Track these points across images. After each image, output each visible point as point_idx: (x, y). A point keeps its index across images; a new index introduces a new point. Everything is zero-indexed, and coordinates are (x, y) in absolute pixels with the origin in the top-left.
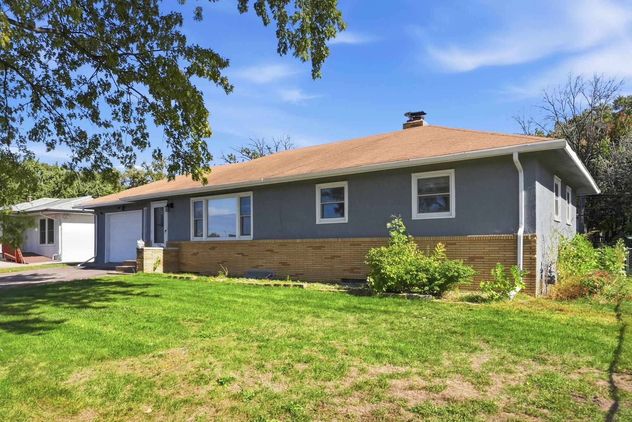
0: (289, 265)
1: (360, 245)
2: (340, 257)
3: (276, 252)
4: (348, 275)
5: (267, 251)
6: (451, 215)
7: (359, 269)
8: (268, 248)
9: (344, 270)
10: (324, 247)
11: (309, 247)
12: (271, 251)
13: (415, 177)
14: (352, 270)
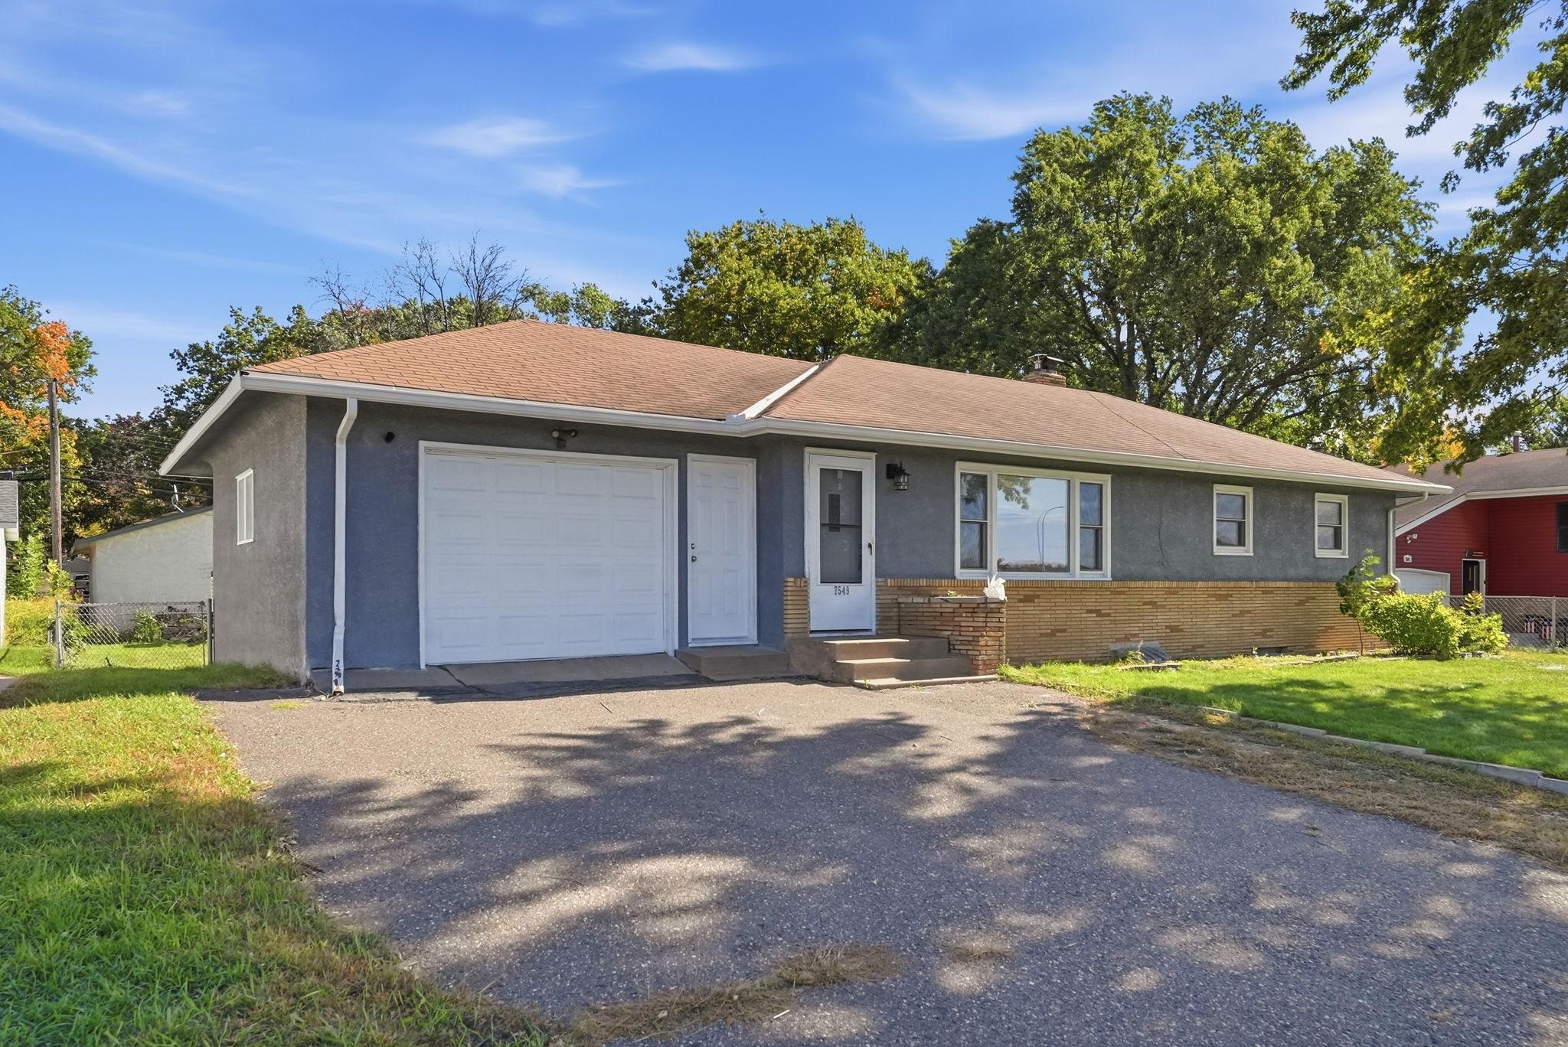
0: (1183, 630)
2: (1250, 612)
3: (1162, 607)
4: (1259, 641)
5: (1146, 603)
6: (1344, 554)
7: (1272, 630)
8: (1148, 598)
9: (1258, 634)
10: (1231, 596)
11: (1213, 595)
12: (1153, 604)
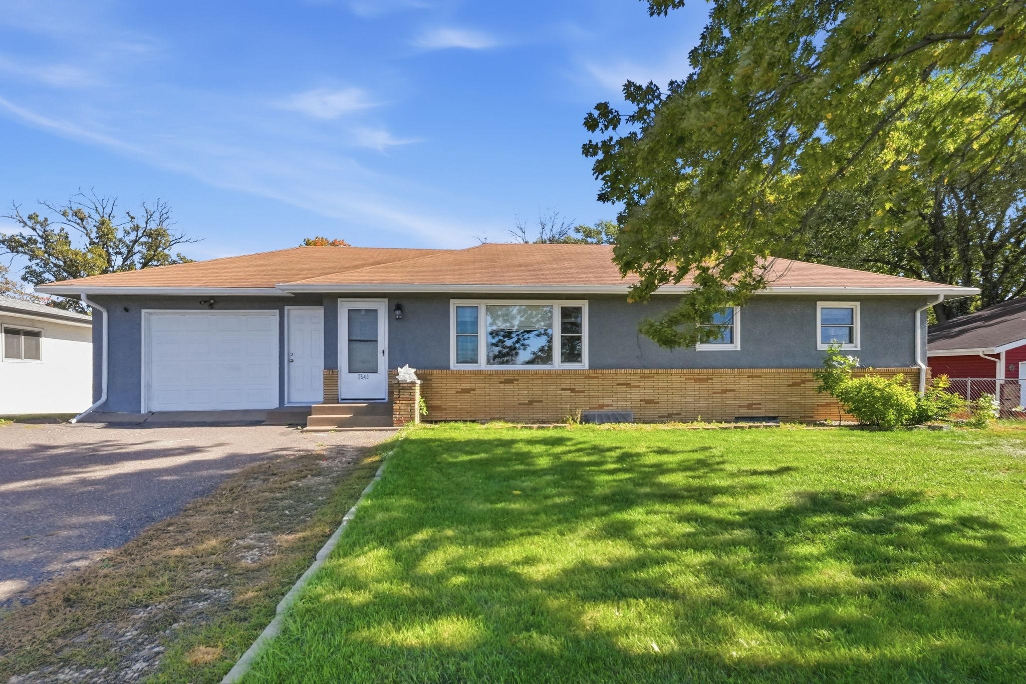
0: (657, 403)
1: (760, 377)
2: (734, 391)
3: (636, 387)
4: (744, 412)
5: (619, 384)
6: (856, 347)
7: (760, 404)
8: (621, 381)
9: (740, 407)
10: (712, 379)
11: (690, 379)
12: (627, 384)
13: (820, 305)
14: (750, 406)
